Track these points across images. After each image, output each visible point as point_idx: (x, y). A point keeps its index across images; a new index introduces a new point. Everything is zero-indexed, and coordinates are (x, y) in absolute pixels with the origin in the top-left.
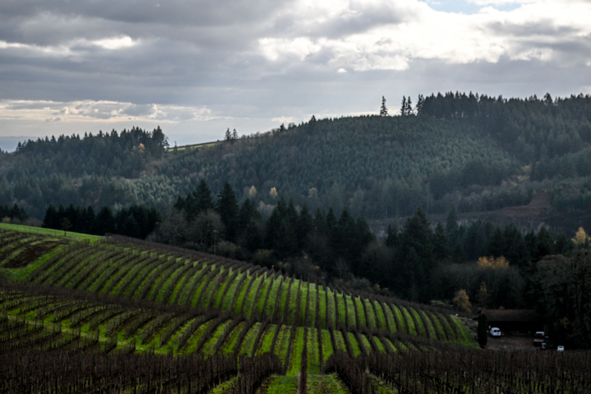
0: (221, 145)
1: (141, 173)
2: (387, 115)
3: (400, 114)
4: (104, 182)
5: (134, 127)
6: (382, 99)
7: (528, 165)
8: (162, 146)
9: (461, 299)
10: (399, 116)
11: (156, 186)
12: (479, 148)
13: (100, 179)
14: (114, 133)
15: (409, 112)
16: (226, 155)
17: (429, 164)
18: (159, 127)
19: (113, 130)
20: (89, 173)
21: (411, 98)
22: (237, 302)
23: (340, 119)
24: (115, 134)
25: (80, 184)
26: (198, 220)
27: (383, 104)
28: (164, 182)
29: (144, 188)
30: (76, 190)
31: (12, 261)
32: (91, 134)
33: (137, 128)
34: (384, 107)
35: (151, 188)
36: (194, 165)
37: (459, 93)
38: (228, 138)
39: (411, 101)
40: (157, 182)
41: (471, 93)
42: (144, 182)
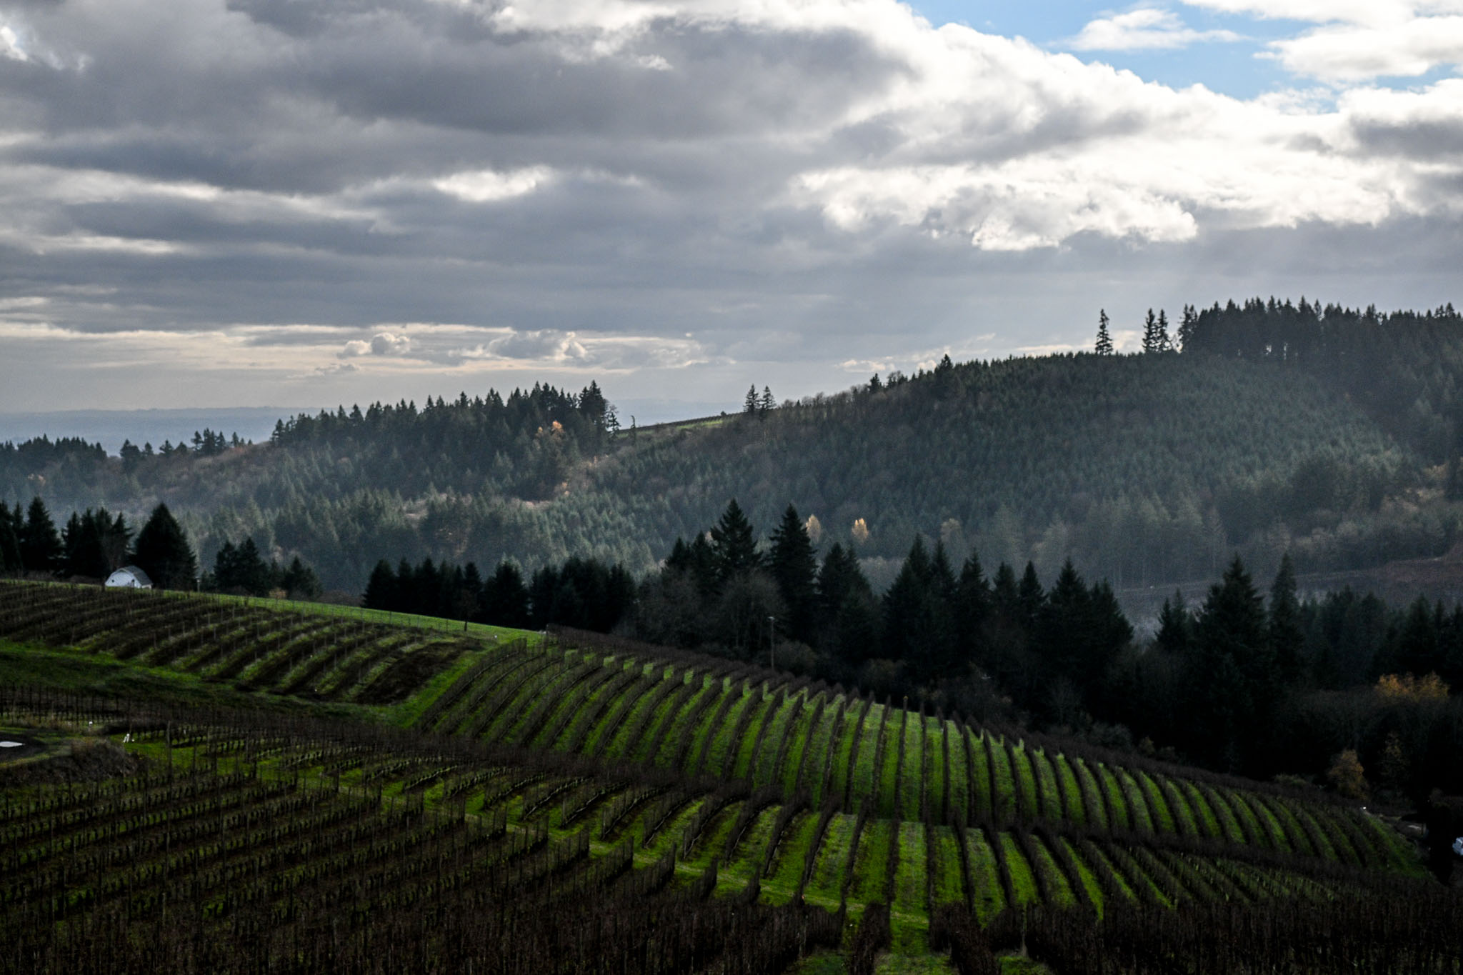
0: (738, 424)
1: (557, 489)
2: (1113, 353)
3: (1143, 351)
4: (476, 508)
5: (537, 385)
6: (1099, 316)
7: (1439, 464)
8: (601, 428)
9: (1345, 772)
10: (1140, 353)
11: (592, 516)
12: (1327, 426)
13: (468, 500)
14: (494, 397)
15: (1162, 346)
16: (749, 447)
17: (1212, 462)
18: (594, 384)
19: (492, 391)
20: (441, 489)
21: (1166, 315)
22: (883, 781)
23: (1006, 362)
24: (495, 400)
25: (424, 513)
26: (728, 594)
27: (1103, 327)
28: (612, 508)
29: (566, 522)
30: (414, 526)
31: (371, 687)
32: (440, 401)
33: (546, 387)
34: (1104, 335)
35: (583, 521)
36: (677, 467)
37: (1276, 302)
38: (752, 407)
39: (1167, 320)
40: (595, 506)
41: (1303, 300)
42: (566, 507)
